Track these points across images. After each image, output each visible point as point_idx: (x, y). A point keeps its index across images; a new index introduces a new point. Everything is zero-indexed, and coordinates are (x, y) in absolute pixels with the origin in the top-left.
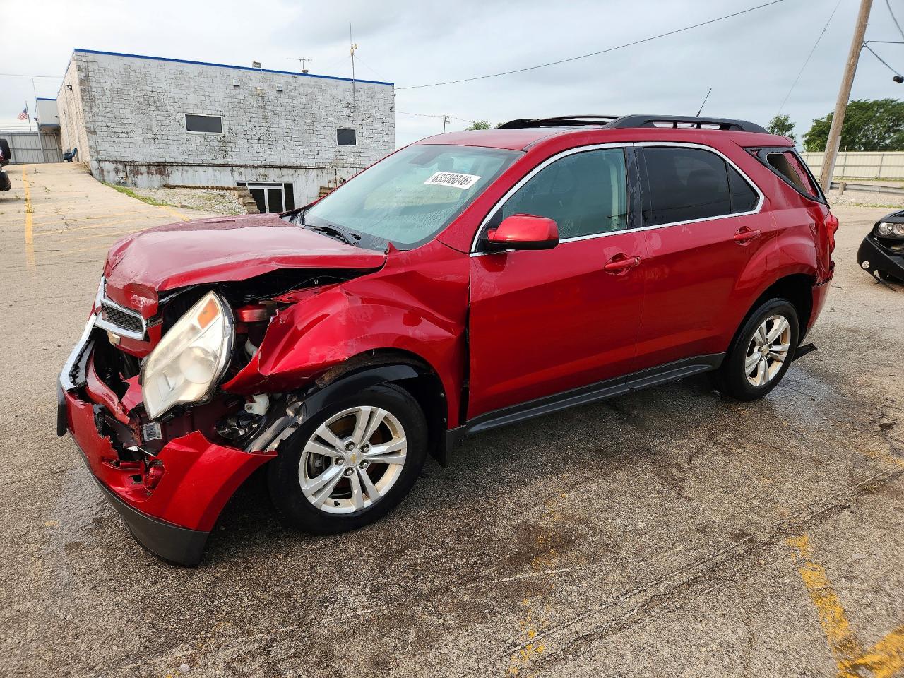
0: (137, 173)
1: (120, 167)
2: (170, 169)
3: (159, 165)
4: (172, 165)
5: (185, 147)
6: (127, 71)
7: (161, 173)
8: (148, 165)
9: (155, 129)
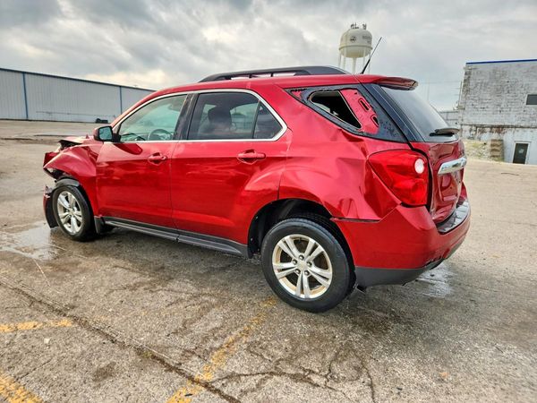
0: (483, 132)
1: (474, 128)
2: (506, 130)
3: (499, 127)
4: (508, 127)
5: (521, 116)
6: (495, 71)
7: (499, 132)
8: (492, 127)
9: (502, 106)
